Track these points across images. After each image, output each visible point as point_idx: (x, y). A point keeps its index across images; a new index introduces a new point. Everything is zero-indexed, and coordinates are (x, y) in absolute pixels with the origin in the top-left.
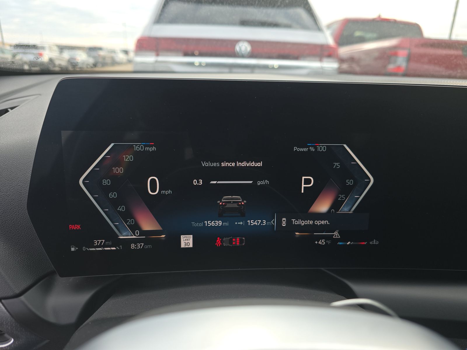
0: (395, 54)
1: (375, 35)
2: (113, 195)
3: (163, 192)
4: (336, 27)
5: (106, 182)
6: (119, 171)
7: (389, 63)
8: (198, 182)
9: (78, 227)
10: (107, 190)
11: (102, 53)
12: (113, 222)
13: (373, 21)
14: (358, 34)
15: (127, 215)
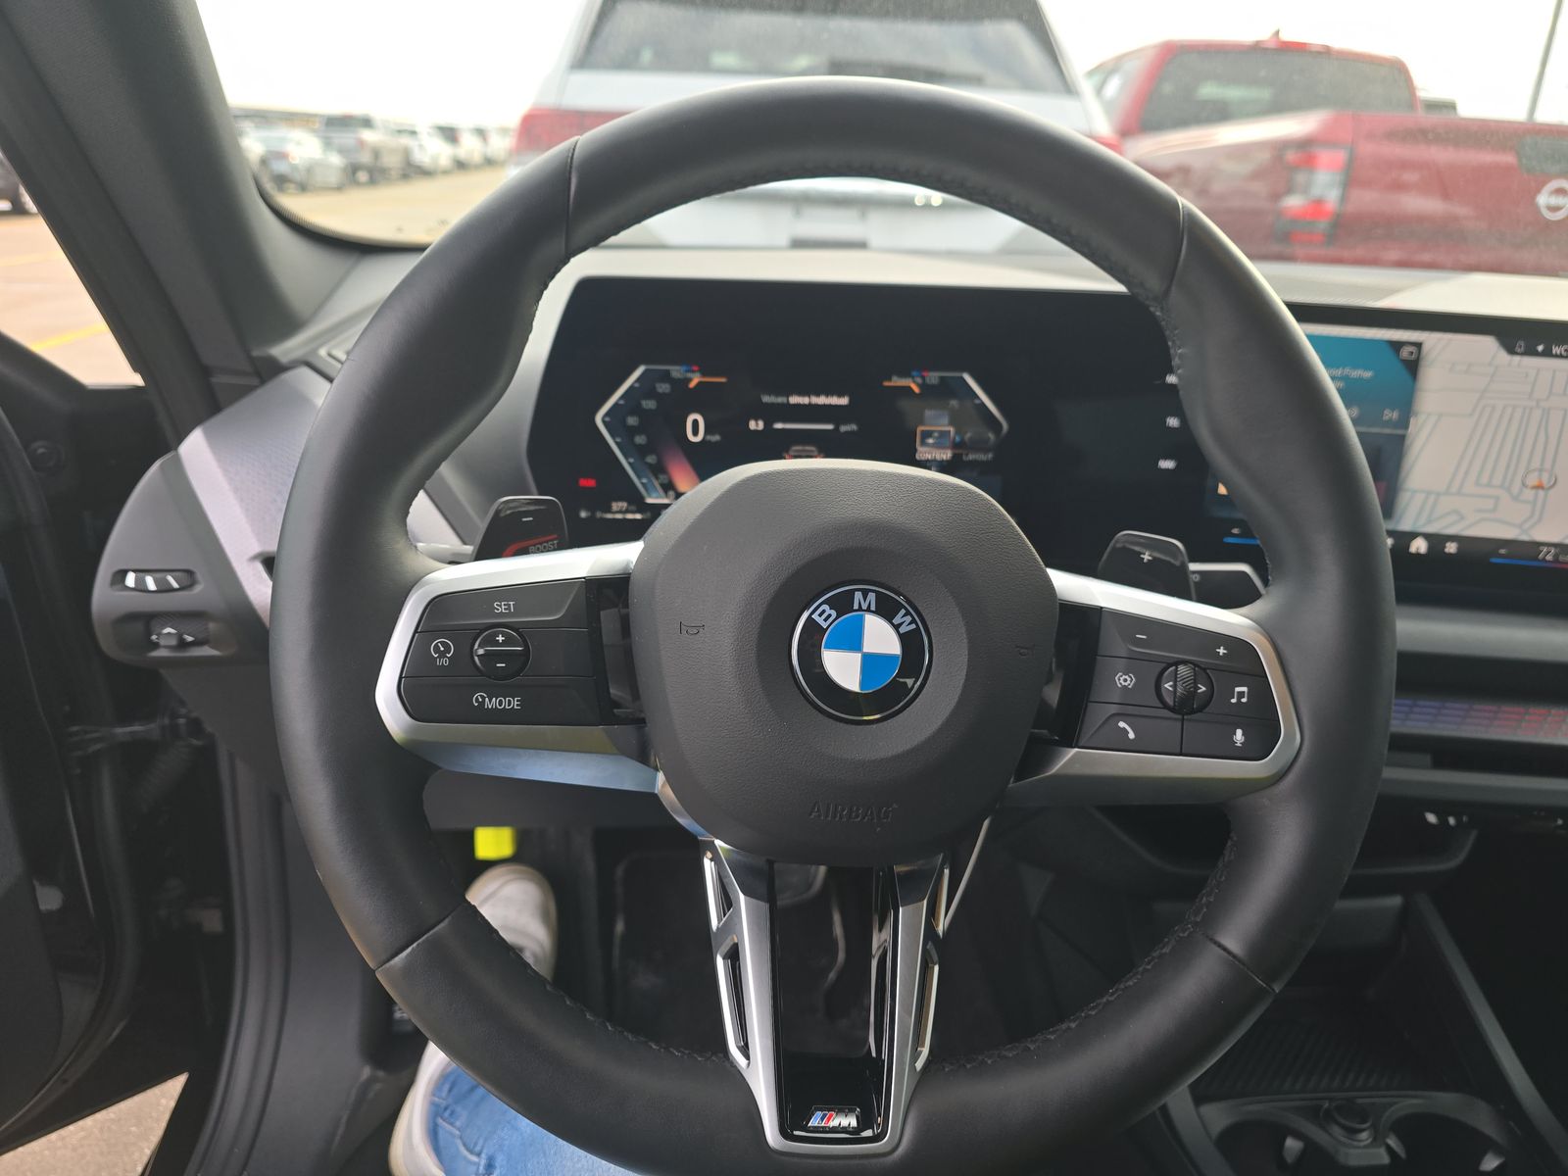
0: (1309, 162)
1: (1265, 94)
2: (640, 440)
3: (709, 438)
4: (1136, 68)
5: (632, 421)
6: (649, 404)
7: (1289, 190)
8: (757, 425)
9: (592, 483)
10: (632, 432)
11: (368, 136)
12: (639, 477)
13: (1256, 50)
14: (1209, 91)
15: (659, 469)
